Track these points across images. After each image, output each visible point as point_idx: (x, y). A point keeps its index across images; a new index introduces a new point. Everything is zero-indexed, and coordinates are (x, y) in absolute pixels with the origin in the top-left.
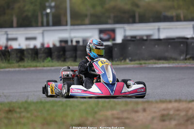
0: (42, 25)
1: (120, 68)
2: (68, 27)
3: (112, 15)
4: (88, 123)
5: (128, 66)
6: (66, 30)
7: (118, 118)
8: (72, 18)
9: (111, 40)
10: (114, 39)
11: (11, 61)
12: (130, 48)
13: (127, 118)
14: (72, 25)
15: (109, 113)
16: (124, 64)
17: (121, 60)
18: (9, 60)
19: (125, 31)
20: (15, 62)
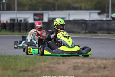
2: (16, 12)
3: (41, 5)
7: (48, 67)
8: (18, 6)
10: (42, 20)
13: (53, 67)
14: (18, 10)
15: (43, 64)
19: (49, 15)
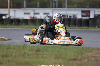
0: (53, 7)
1: (93, 31)
3: (88, 3)
4: (79, 58)
5: (97, 30)
6: (65, 10)
7: (94, 57)
8: (68, 4)
9: (88, 16)
11: (36, 25)
12: (98, 21)
14: (68, 8)
15: (89, 54)
16: (95, 29)
17: (93, 27)
18: (35, 25)
19: (95, 12)
20: (38, 25)
